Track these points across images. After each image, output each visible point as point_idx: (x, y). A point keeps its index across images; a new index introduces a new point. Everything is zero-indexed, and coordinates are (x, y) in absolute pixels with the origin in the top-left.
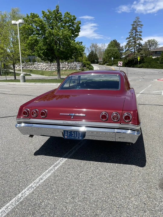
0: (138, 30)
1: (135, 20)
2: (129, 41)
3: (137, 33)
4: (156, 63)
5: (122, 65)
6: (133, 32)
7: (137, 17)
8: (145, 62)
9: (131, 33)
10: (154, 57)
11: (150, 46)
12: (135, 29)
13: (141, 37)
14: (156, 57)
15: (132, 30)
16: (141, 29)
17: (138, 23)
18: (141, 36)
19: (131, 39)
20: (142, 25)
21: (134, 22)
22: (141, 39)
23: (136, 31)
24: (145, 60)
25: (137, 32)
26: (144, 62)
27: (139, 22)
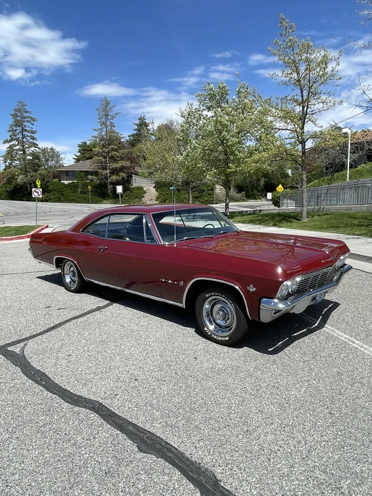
0: (27, 128)
1: (16, 107)
2: (10, 147)
3: (25, 133)
4: (73, 192)
5: (41, 196)
6: (16, 131)
7: (20, 102)
8: (51, 191)
9: (12, 131)
10: (66, 182)
11: (47, 160)
12: (18, 123)
13: (35, 141)
14: (70, 182)
15: (12, 125)
16: (31, 126)
17: (25, 114)
18: (33, 139)
19: (13, 142)
20: (33, 119)
21: (16, 110)
22: (35, 145)
23: (23, 130)
24: (51, 187)
25: (26, 130)
26: (49, 192)
27: (27, 112)
